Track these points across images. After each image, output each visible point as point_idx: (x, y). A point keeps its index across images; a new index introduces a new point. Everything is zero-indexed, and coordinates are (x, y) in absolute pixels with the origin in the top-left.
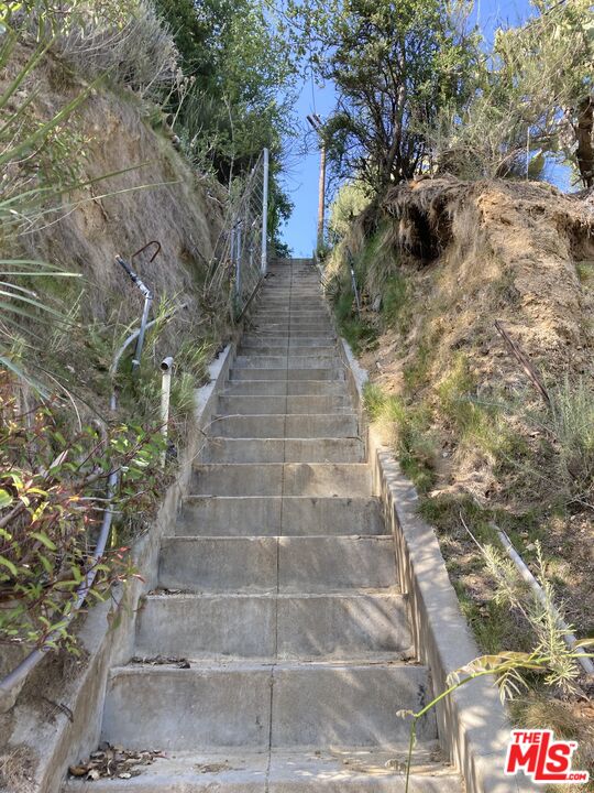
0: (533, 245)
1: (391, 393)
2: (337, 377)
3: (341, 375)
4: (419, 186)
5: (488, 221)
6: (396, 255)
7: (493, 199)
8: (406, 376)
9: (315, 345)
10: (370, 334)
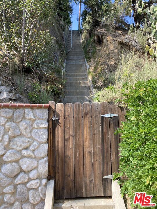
0: (114, 48)
1: (92, 71)
2: (84, 66)
3: (85, 65)
4: (99, 30)
5: (108, 42)
6: (95, 42)
7: (109, 38)
8: (94, 68)
9: (80, 58)
10: (90, 58)
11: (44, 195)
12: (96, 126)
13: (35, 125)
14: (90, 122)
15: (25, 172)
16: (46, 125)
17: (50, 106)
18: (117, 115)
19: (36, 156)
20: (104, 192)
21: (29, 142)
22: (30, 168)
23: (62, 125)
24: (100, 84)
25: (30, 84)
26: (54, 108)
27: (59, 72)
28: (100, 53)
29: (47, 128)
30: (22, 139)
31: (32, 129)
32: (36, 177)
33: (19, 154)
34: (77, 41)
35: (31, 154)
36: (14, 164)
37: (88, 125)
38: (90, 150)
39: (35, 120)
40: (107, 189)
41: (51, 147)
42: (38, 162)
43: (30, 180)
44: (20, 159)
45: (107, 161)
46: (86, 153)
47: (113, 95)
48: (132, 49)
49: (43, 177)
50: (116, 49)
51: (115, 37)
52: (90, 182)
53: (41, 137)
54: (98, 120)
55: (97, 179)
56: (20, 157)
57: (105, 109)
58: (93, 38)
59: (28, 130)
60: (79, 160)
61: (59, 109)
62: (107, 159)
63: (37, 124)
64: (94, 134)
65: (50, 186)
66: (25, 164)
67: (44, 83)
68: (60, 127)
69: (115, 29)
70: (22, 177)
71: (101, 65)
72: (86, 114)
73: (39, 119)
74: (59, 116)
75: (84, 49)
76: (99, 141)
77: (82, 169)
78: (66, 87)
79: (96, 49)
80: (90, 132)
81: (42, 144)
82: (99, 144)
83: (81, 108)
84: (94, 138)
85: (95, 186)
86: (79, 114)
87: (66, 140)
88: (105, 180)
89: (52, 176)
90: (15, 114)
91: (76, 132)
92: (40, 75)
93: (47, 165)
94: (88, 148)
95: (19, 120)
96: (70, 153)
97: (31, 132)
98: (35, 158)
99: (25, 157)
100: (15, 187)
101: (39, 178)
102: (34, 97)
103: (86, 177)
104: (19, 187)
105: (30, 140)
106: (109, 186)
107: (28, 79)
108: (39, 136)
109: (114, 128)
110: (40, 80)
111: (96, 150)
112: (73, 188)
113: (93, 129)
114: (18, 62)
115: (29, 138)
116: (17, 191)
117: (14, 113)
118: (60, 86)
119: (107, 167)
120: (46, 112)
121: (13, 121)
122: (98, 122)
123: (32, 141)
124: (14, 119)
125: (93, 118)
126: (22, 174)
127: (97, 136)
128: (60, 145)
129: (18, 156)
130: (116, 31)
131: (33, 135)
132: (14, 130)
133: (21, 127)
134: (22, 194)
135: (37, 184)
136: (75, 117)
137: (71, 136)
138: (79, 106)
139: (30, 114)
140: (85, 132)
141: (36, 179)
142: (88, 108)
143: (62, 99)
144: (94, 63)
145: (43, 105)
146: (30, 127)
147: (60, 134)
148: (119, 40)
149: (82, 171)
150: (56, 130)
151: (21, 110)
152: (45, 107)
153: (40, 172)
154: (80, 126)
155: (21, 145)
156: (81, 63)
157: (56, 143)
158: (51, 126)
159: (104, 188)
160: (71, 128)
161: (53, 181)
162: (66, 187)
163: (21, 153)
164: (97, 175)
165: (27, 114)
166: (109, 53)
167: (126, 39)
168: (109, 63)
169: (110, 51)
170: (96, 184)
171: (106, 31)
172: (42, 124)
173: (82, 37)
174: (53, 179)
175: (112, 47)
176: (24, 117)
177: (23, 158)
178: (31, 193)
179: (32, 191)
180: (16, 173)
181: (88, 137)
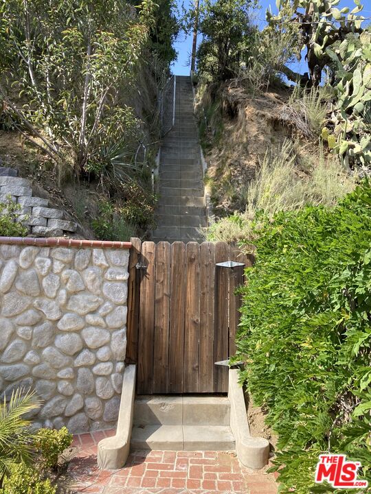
0: (258, 131)
1: (211, 176)
2: (197, 163)
3: (199, 162)
4: (231, 91)
5: (247, 118)
6: (221, 113)
7: (250, 110)
8: (217, 170)
9: (190, 146)
10: (210, 147)
11: (120, 386)
12: (207, 281)
13: (108, 276)
14: (198, 274)
15: (90, 349)
16: (125, 276)
17: (132, 246)
18: (243, 264)
19: (108, 324)
20: (216, 386)
21: (97, 301)
22: (98, 344)
23: (151, 277)
24: (225, 204)
25: (93, 203)
26: (138, 249)
27: (147, 178)
28: (231, 139)
29: (127, 281)
30: (86, 297)
31: (103, 282)
32: (107, 358)
33: (82, 320)
34: (185, 104)
35: (101, 321)
36: (74, 335)
37: (193, 279)
38: (195, 320)
39: (108, 267)
40: (219, 381)
41: (133, 312)
42: (111, 335)
43: (97, 361)
44: (83, 329)
45: (222, 338)
46: (189, 324)
47: (237, 231)
48: (295, 133)
49: (118, 359)
50: (262, 133)
51: (262, 109)
52: (194, 369)
53: (117, 295)
54: (210, 272)
55: (205, 365)
56: (83, 325)
57: (223, 252)
58: (218, 105)
59: (97, 283)
60: (177, 335)
61: (148, 250)
62: (222, 336)
63: (111, 274)
64: (204, 294)
65: (129, 374)
66: (91, 337)
67: (119, 201)
68: (147, 280)
69: (264, 89)
70: (86, 356)
71: (230, 165)
72: (192, 261)
73: (114, 265)
74: (146, 263)
75: (199, 126)
76: (210, 304)
77: (181, 349)
78: (159, 206)
79: (223, 129)
80: (197, 289)
81: (119, 307)
82: (211, 310)
83: (183, 250)
84: (203, 299)
85: (201, 377)
86: (179, 260)
87: (157, 302)
88: (218, 368)
89: (133, 358)
90: (77, 257)
91: (174, 290)
92: (111, 186)
93: (125, 340)
94: (192, 316)
95: (84, 267)
96: (163, 323)
97: (101, 287)
98: (107, 328)
99: (91, 325)
100: (76, 370)
101: (112, 360)
102: (102, 228)
103: (187, 361)
104: (81, 371)
105: (100, 299)
106: (224, 378)
107: (91, 194)
108: (114, 293)
109: (236, 286)
110: (111, 196)
111: (205, 320)
112: (165, 378)
113: (201, 286)
114: (73, 161)
115: (98, 295)
116: (77, 376)
117: (75, 255)
118: (149, 208)
119: (222, 347)
120: (125, 256)
121: (74, 268)
122: (210, 275)
123: (103, 300)
124: (76, 264)
125: (203, 268)
126: (85, 352)
127: (207, 296)
128: (147, 309)
129: (81, 324)
130: (266, 94)
131: (104, 291)
132: (76, 282)
133: (86, 278)
134: (85, 382)
135: (109, 369)
136: (173, 265)
137: (166, 295)
138: (180, 248)
139: (100, 258)
140: (189, 290)
141: (107, 361)
142: (195, 251)
143: (151, 232)
144: (217, 158)
145: (122, 243)
146: (99, 278)
147: (147, 291)
148: (269, 115)
149: (181, 352)
150: (141, 284)
151: (87, 250)
152: (125, 247)
153: (114, 350)
154: (180, 280)
155: (85, 307)
156: (191, 157)
157: (141, 305)
158: (133, 278)
159: (216, 380)
160: (166, 283)
161: (135, 366)
162: (154, 376)
163: (84, 319)
164: (205, 358)
165: (96, 257)
166: (248, 143)
167: (283, 112)
168: (246, 162)
169: (250, 138)
170: (202, 372)
171: (245, 92)
172: (119, 274)
173: (198, 95)
174: (133, 364)
175: (253, 130)
176: (91, 262)
177: (87, 327)
178: (99, 382)
179: (100, 379)
180: (76, 350)
181: (192, 299)
